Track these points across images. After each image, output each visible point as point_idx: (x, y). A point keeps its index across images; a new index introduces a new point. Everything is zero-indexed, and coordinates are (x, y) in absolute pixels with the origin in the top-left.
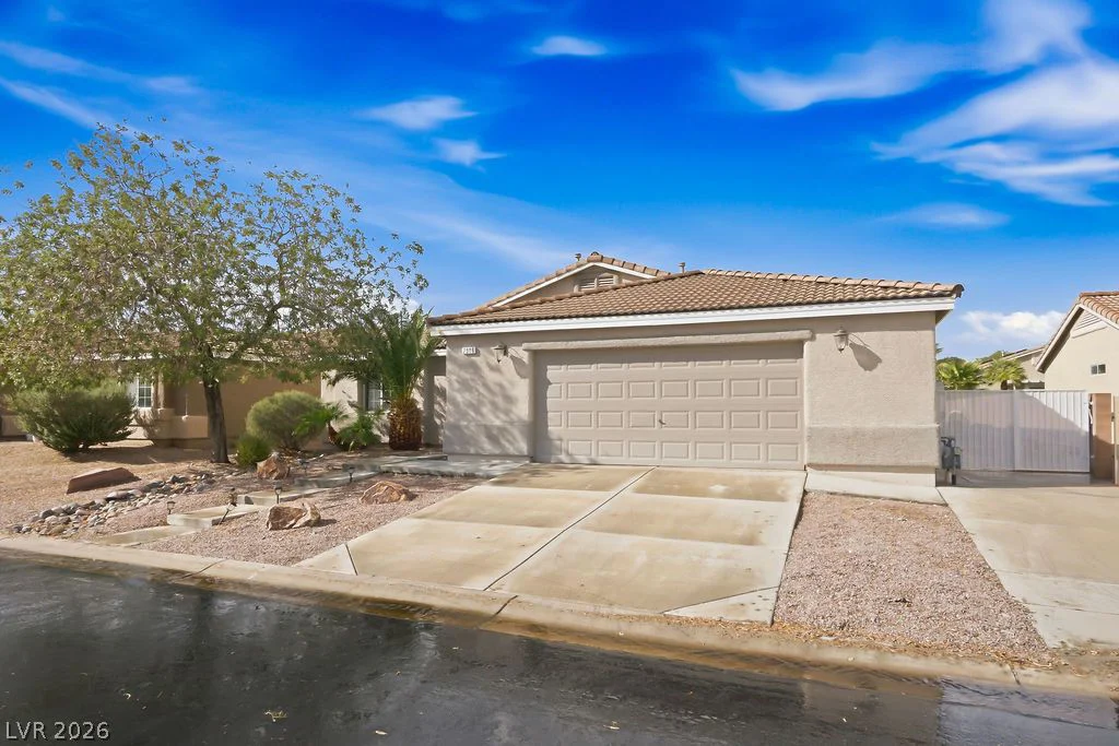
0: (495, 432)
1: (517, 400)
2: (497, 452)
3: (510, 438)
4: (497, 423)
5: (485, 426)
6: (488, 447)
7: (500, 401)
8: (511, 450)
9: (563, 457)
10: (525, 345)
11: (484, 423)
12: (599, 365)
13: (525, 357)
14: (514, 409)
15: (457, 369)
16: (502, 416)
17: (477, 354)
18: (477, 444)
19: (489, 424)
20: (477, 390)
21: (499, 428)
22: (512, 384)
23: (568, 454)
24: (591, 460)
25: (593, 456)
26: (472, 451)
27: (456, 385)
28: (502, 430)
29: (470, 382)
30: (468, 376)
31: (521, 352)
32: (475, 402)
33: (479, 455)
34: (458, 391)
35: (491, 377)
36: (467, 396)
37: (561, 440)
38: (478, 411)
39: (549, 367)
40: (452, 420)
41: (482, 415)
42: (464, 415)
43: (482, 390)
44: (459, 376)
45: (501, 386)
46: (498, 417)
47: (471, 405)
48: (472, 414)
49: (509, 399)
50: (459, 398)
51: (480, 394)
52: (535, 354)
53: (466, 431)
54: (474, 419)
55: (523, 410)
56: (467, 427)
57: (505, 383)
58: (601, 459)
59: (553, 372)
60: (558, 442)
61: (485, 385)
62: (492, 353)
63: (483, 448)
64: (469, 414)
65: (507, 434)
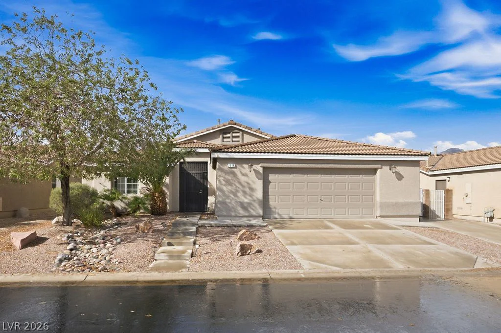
0: (245, 205)
1: (256, 189)
2: (247, 215)
3: (254, 208)
4: (246, 200)
5: (240, 202)
6: (242, 212)
7: (247, 190)
8: (254, 213)
9: (277, 216)
10: (261, 165)
11: (239, 200)
12: (294, 175)
13: (261, 170)
14: (255, 194)
15: (223, 174)
16: (248, 197)
17: (236, 167)
18: (236, 211)
19: (242, 201)
20: (235, 185)
21: (247, 203)
22: (254, 182)
23: (279, 214)
24: (290, 217)
25: (291, 215)
26: (233, 214)
27: (223, 183)
28: (249, 204)
29: (231, 181)
30: (230, 178)
31: (259, 167)
32: (233, 190)
33: (236, 216)
35: (243, 179)
36: (229, 188)
37: (275, 208)
38: (235, 195)
39: (270, 175)
40: (221, 199)
41: (238, 197)
42: (228, 197)
43: (238, 185)
44: (225, 178)
45: (248, 183)
46: (246, 198)
47: (232, 192)
48: (233, 196)
49: (252, 189)
50: (225, 188)
51: (237, 187)
52: (264, 168)
53: (230, 205)
54: (233, 199)
55: (259, 194)
56: (230, 203)
57: (251, 183)
58: (294, 216)
59: (272, 177)
60: (275, 209)
61: (240, 183)
62: (243, 167)
63: (239, 213)
64: (230, 197)
65: (251, 206)
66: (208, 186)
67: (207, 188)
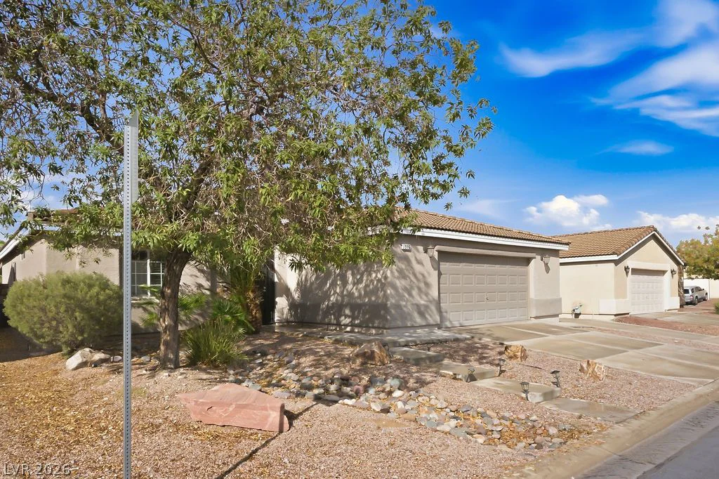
0: (422, 309)
1: (431, 285)
2: (424, 324)
3: (430, 313)
4: (422, 302)
5: (416, 305)
6: (419, 320)
7: (422, 285)
8: (432, 322)
9: (448, 323)
10: (437, 247)
11: (414, 302)
12: (463, 264)
13: (436, 255)
14: (430, 293)
15: (397, 261)
16: (424, 297)
17: (409, 251)
18: (412, 319)
19: (418, 303)
20: (410, 278)
21: (424, 305)
22: (429, 273)
23: (450, 321)
24: (460, 324)
25: (461, 322)
26: (409, 324)
27: (396, 274)
28: (427, 307)
29: (405, 271)
30: (403, 267)
31: (434, 252)
32: (408, 287)
33: (413, 327)
34: (398, 278)
35: (417, 267)
36: (403, 282)
37: (446, 312)
38: (410, 295)
39: (441, 263)
40: (393, 301)
41: (413, 297)
42: (401, 297)
43: (413, 278)
44: (398, 266)
45: (423, 275)
46: (422, 298)
47: (406, 289)
48: (407, 296)
49: (427, 285)
50: (398, 283)
51: (411, 281)
52: (439, 252)
53: (405, 309)
54: (408, 299)
55: (435, 292)
56: (405, 306)
57: (426, 274)
58: (464, 323)
59: (443, 267)
61: (415, 275)
62: (418, 250)
63: (415, 322)
64: (405, 296)
65: (429, 310)
66: (276, 280)
67: (273, 283)
